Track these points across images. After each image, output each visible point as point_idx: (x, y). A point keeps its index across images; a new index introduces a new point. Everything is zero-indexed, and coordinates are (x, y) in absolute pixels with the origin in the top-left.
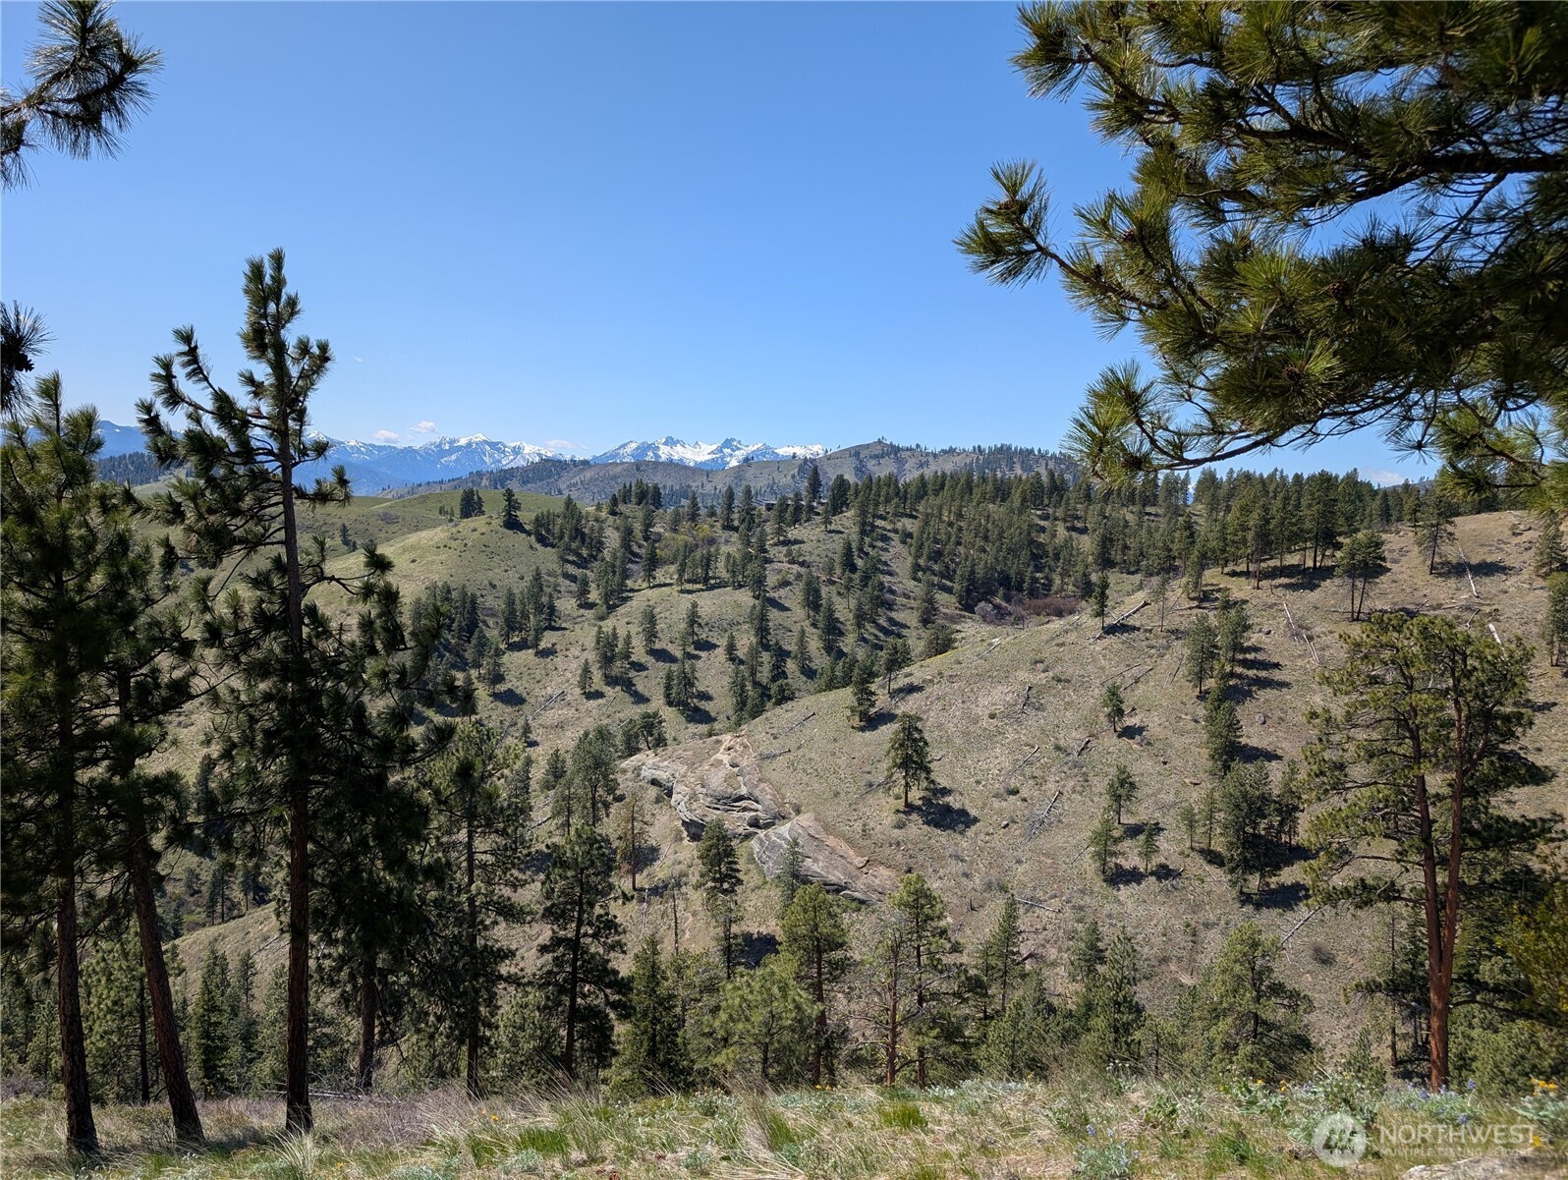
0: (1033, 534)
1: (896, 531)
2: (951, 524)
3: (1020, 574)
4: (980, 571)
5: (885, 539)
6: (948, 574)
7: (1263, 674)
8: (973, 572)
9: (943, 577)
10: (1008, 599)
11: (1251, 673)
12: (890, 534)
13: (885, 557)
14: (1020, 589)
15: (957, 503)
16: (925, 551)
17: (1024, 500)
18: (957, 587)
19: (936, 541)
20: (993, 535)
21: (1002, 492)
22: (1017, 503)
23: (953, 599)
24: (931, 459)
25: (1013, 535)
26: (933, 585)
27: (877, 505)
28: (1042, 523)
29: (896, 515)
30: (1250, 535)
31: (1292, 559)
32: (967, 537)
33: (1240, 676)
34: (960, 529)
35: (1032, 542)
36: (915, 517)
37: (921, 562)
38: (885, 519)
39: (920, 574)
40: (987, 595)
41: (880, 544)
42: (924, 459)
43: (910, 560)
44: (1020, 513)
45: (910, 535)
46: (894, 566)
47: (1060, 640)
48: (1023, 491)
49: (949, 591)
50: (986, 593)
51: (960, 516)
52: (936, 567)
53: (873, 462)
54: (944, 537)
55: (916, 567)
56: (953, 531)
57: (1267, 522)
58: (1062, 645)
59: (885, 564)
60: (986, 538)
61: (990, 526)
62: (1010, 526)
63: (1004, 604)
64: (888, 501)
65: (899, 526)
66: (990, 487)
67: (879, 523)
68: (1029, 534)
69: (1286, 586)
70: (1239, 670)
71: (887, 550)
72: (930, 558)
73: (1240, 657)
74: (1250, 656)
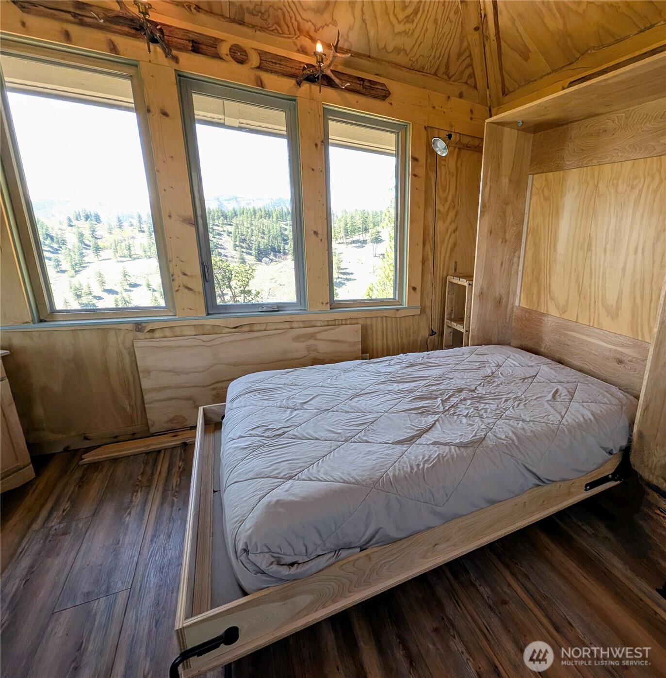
0: (283, 231)
1: (224, 231)
2: (248, 228)
3: (279, 247)
4: (262, 246)
5: (219, 234)
6: (250, 248)
7: (348, 277)
8: (259, 246)
9: (248, 249)
10: (275, 256)
11: (345, 277)
12: (222, 233)
13: (220, 242)
14: (280, 252)
15: (249, 219)
16: (238, 239)
17: (277, 218)
18: (254, 253)
19: (242, 235)
20: (266, 232)
21: (268, 215)
22: (275, 219)
23: (253, 257)
24: (252, 201)
25: (274, 232)
26: (243, 252)
27: (214, 220)
28: (286, 227)
29: (223, 224)
30: (342, 229)
31: (356, 238)
32: (255, 232)
33: (341, 278)
34: (252, 230)
35: (282, 234)
36: (232, 225)
37: (237, 243)
38: (219, 226)
39: (237, 248)
40: (267, 255)
41: (217, 237)
42: (249, 202)
43: (232, 243)
44: (277, 223)
45: (231, 233)
46: (225, 246)
47: (280, 270)
48: (277, 215)
49: (251, 254)
50: (266, 254)
51: (252, 224)
52: (244, 245)
53: (227, 202)
54: (245, 233)
55: (235, 246)
56: (249, 230)
57: (346, 225)
58: (281, 272)
59: (221, 245)
60: (264, 233)
61: (264, 228)
62: (273, 228)
63: (274, 258)
64: (219, 218)
65: (225, 229)
66: (263, 213)
67: (215, 228)
68: (281, 231)
69: (356, 247)
70: (341, 276)
71: (220, 239)
72: (240, 242)
73: (340, 271)
74: (344, 271)
